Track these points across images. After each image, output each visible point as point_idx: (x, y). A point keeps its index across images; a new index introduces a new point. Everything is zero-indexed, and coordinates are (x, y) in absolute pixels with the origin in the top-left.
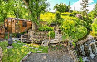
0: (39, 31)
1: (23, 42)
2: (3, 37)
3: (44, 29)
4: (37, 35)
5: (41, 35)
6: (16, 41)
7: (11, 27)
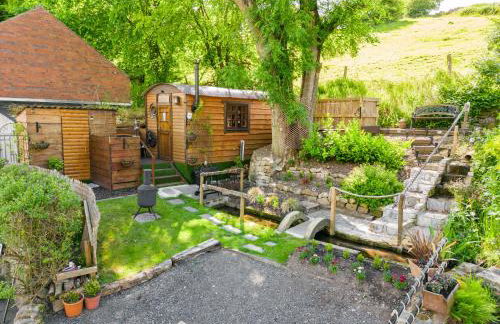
0: (309, 157)
1: (212, 203)
2: (133, 179)
3: (333, 153)
4: (289, 178)
5: (307, 181)
6: (181, 197)
7: (169, 134)
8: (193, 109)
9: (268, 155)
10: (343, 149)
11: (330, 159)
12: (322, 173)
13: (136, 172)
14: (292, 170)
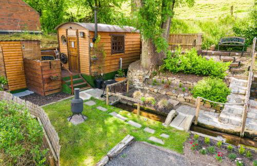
0: (166, 70)
2: (57, 87)
3: (182, 68)
4: (155, 84)
5: (168, 86)
7: (78, 57)
8: (94, 41)
9: (139, 69)
10: (189, 66)
11: (181, 72)
12: (176, 81)
13: (59, 83)
14: (156, 78)
